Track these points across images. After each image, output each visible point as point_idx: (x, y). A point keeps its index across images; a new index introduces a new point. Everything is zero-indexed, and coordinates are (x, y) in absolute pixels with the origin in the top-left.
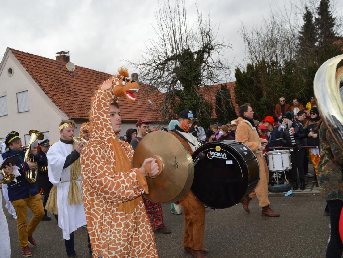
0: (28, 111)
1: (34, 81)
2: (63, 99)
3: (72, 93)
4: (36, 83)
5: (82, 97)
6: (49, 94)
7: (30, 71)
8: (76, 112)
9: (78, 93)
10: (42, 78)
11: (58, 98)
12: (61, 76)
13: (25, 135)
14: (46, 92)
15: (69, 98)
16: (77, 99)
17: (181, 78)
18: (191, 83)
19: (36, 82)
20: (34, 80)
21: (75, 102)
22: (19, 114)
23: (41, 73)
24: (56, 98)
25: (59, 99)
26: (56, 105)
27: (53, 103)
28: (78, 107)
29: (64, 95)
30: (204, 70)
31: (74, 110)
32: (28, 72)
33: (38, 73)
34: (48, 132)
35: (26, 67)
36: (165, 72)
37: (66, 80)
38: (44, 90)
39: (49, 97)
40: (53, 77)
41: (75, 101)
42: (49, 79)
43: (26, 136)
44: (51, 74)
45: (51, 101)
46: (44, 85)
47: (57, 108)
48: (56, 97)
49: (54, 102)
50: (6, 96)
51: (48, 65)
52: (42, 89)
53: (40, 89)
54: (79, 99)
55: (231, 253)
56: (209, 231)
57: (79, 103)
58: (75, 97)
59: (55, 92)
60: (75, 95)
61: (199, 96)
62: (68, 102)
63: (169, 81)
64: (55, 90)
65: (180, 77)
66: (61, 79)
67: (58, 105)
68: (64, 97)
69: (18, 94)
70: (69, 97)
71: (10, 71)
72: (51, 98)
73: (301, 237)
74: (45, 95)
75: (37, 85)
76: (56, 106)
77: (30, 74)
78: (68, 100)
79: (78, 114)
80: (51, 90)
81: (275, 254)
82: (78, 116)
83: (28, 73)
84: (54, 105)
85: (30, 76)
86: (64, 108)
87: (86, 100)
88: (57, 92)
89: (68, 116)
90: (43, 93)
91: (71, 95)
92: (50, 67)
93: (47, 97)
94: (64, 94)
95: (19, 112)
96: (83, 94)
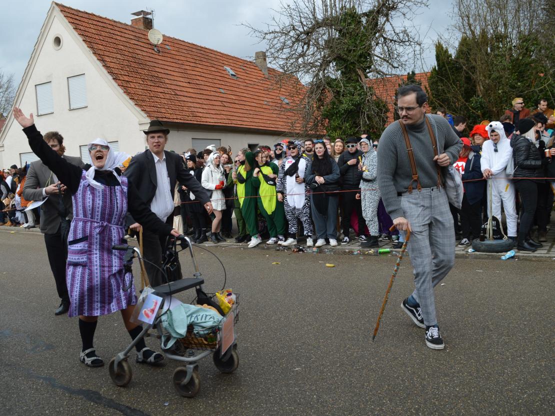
0: (87, 107)
1: (95, 58)
2: (142, 89)
3: (157, 81)
4: (98, 62)
5: (173, 87)
6: (120, 80)
7: (89, 42)
8: (163, 110)
9: (167, 81)
10: (107, 53)
11: (134, 87)
12: (139, 52)
13: (80, 146)
14: (114, 77)
15: (152, 88)
16: (165, 89)
17: (338, 57)
18: (354, 67)
19: (98, 59)
20: (96, 56)
21: (161, 95)
22: (71, 111)
23: (106, 46)
24: (130, 88)
25: (134, 90)
26: (130, 99)
27: (125, 96)
28: (166, 102)
29: (143, 83)
30: (377, 45)
31: (159, 108)
32: (86, 43)
33: (102, 45)
34: (117, 141)
35: (83, 35)
36: (310, 47)
37: (147, 59)
38: (111, 73)
39: (119, 85)
40: (127, 53)
41: (161, 92)
42: (119, 56)
43: (82, 148)
44: (122, 47)
45: (121, 91)
46: (112, 65)
47: (132, 103)
48: (130, 85)
49: (127, 93)
50: (51, 82)
51: (119, 34)
52: (109, 72)
53: (105, 71)
54: (167, 90)
55: (403, 340)
56: (369, 305)
57: (168, 96)
58: (161, 87)
59: (129, 77)
60: (161, 84)
61: (367, 89)
62: (150, 94)
63: (316, 61)
64: (128, 73)
65: (335, 56)
66: (140, 57)
67: (133, 99)
68: (143, 86)
69: (70, 79)
70: (151, 86)
71: (58, 41)
72: (122, 86)
73: (525, 323)
74: (113, 81)
75: (100, 64)
76: (131, 101)
77: (88, 47)
78: (150, 91)
79: (165, 114)
80: (123, 73)
81: (478, 346)
82: (165, 118)
83: (85, 45)
84: (127, 98)
85: (88, 49)
86: (143, 104)
87: (179, 93)
88: (132, 78)
89: (149, 116)
90: (110, 77)
91: (155, 84)
92: (121, 36)
93: (116, 85)
94: (143, 81)
95: (72, 109)
96: (175, 83)
